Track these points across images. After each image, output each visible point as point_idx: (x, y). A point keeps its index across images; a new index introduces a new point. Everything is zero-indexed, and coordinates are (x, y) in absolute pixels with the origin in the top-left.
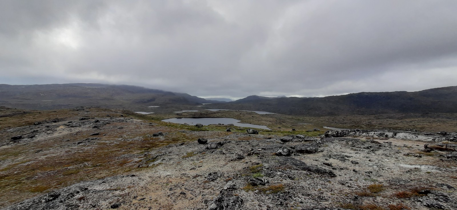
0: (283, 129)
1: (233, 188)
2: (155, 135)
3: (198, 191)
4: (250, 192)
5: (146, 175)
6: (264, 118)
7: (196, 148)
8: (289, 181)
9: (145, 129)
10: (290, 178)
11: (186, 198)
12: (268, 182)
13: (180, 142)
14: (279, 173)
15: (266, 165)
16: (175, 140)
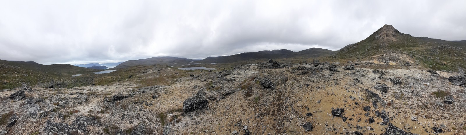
0: (221, 69)
1: (203, 90)
2: (176, 74)
3: (190, 92)
4: (208, 91)
5: (174, 86)
6: (214, 65)
7: (190, 78)
8: (222, 85)
9: (173, 72)
10: (222, 84)
11: (186, 93)
12: (215, 87)
13: (184, 76)
14: (218, 83)
15: (214, 81)
16: (182, 75)
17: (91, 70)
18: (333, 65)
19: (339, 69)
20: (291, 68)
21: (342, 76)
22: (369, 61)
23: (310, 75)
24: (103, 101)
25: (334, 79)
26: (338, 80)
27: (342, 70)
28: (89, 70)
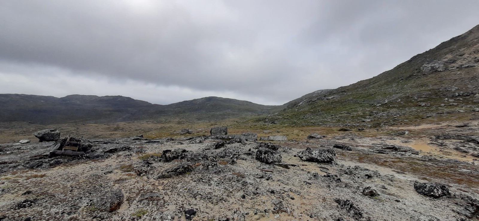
18: (268, 146)
19: (286, 159)
20: (139, 158)
21: (296, 183)
22: (390, 143)
23: (200, 175)
25: (272, 192)
26: (285, 195)
27: (296, 161)
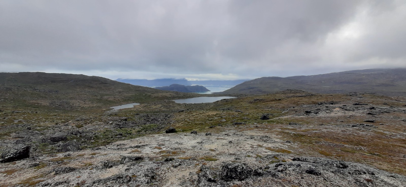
17: (164, 94)
24: (196, 177)
28: (160, 94)
